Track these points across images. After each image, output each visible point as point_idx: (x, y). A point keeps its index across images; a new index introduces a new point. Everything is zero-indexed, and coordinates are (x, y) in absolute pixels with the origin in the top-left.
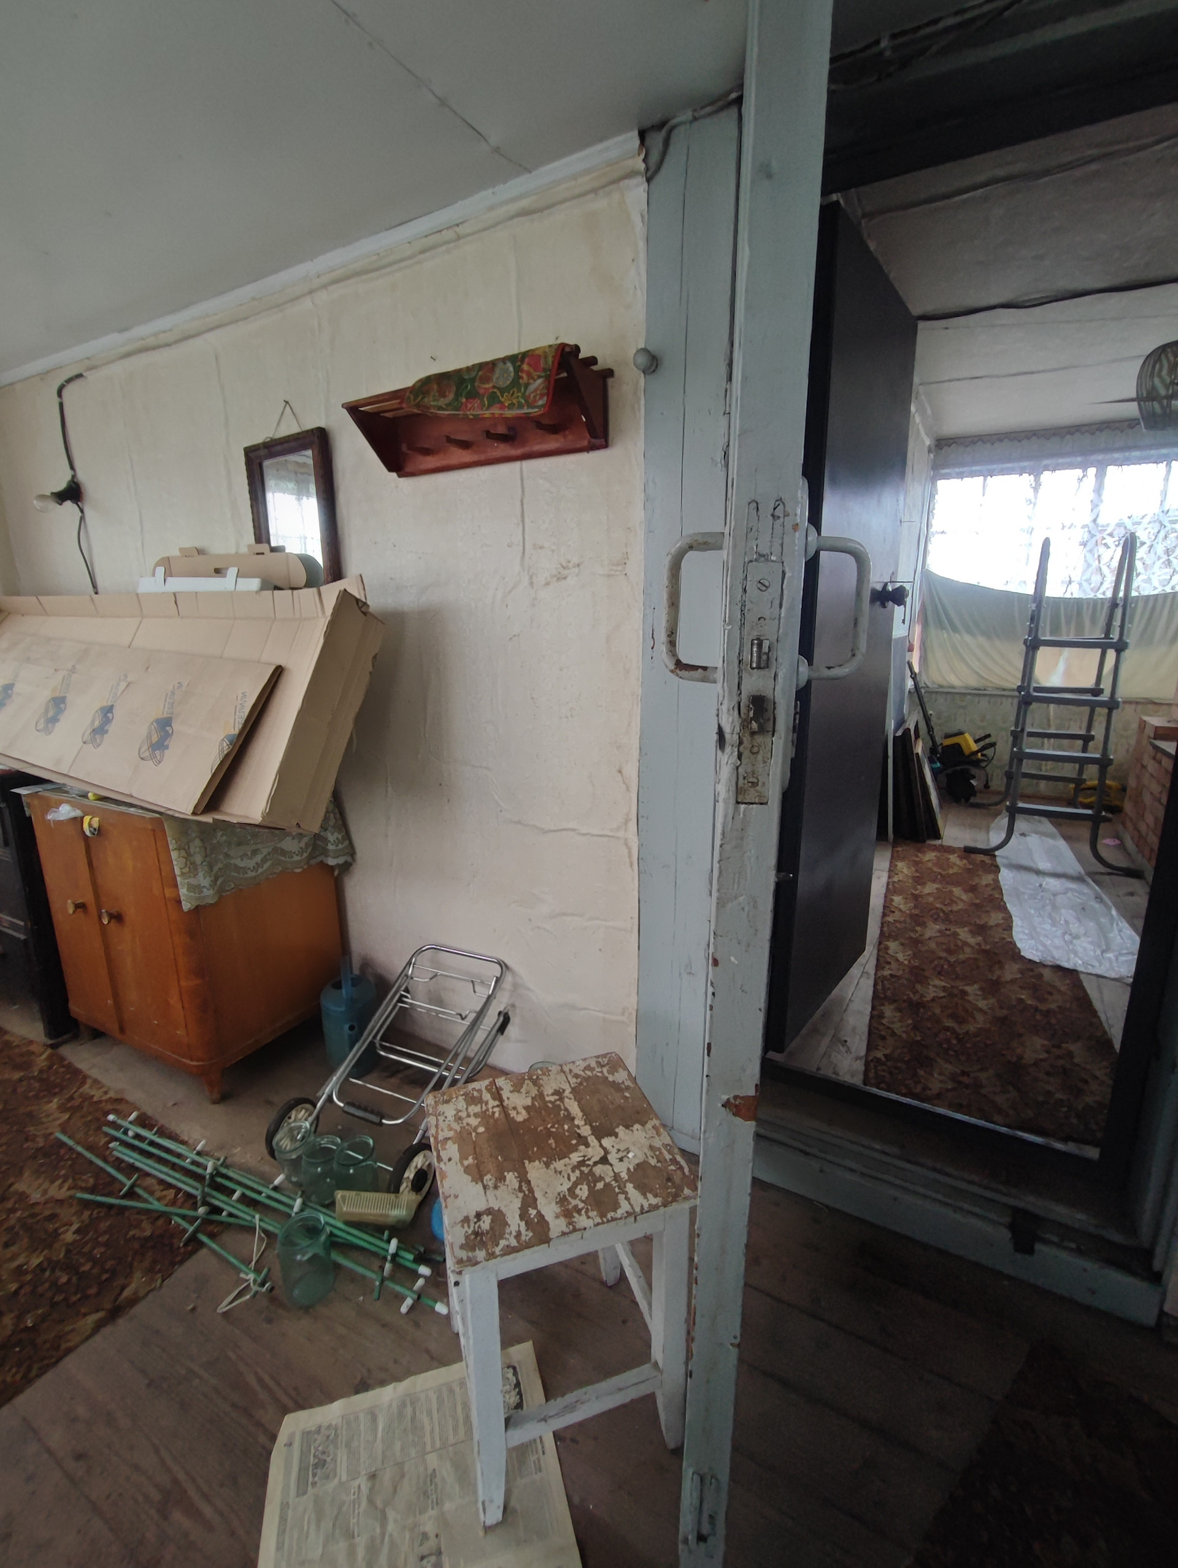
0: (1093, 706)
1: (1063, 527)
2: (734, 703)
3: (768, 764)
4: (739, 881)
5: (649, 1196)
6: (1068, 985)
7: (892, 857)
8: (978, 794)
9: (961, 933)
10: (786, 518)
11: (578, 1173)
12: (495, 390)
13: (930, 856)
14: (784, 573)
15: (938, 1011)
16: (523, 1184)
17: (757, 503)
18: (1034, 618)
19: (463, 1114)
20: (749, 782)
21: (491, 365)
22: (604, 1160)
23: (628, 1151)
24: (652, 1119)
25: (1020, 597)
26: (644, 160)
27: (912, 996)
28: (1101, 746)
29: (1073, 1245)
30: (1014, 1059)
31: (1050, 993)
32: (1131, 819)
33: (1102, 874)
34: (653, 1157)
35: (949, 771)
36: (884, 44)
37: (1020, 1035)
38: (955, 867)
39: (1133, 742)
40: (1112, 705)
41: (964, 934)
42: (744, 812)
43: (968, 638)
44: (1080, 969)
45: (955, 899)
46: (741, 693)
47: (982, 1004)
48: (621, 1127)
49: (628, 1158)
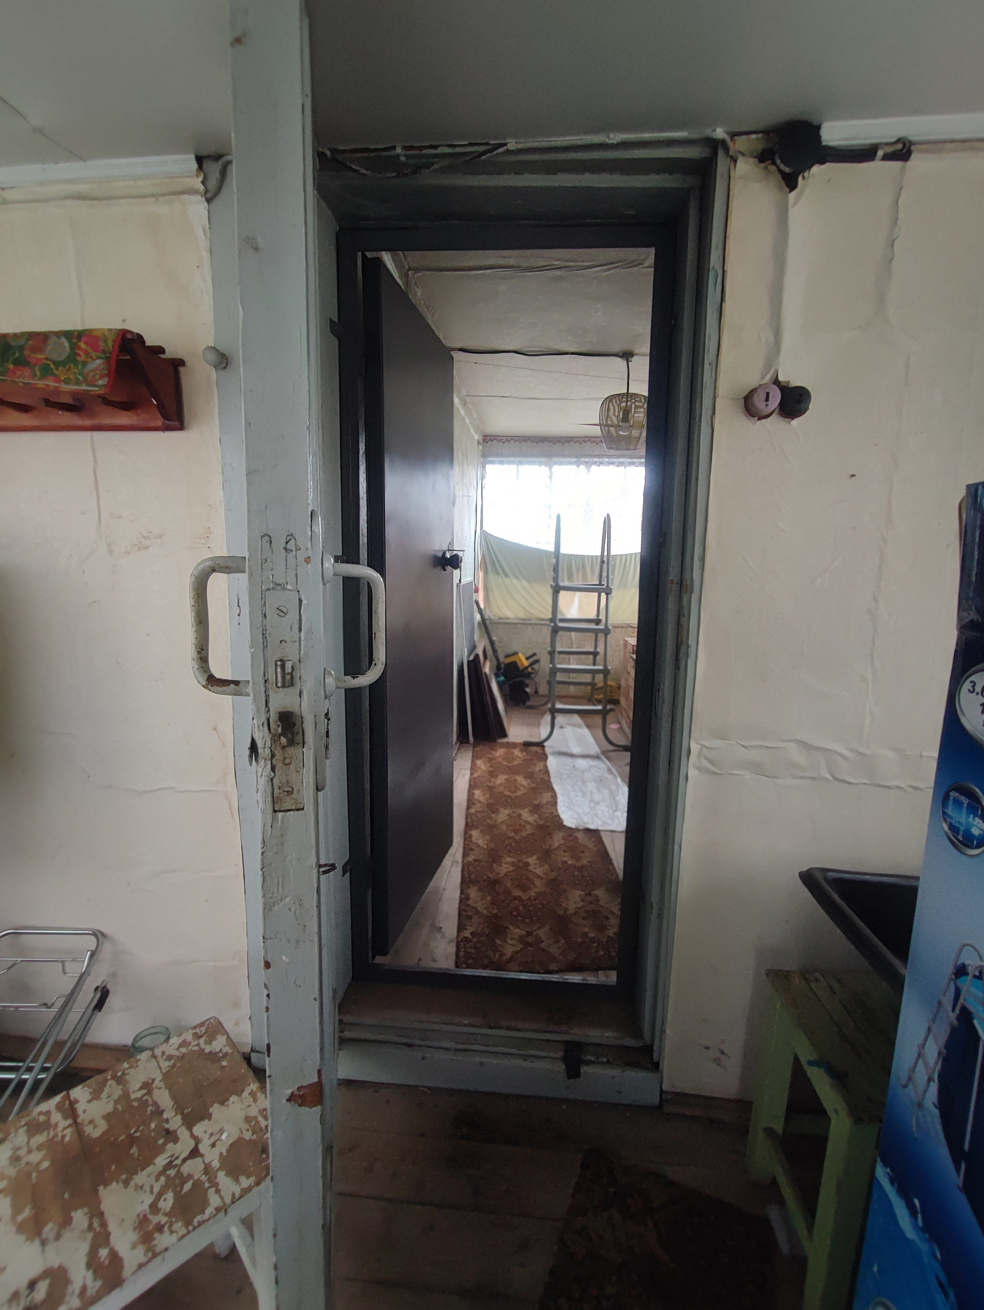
0: (596, 632)
1: (569, 506)
2: (263, 718)
3: (301, 773)
4: (283, 884)
5: (242, 1178)
6: (594, 842)
7: (473, 756)
8: (531, 698)
9: (523, 814)
10: (298, 551)
11: (163, 1179)
12: (49, 362)
13: (500, 752)
14: (300, 601)
15: (509, 884)
16: (94, 1220)
17: (270, 537)
18: (556, 569)
19: (22, 1152)
20: (284, 791)
21: (43, 337)
22: (195, 1153)
23: (221, 1131)
24: (249, 1084)
25: (547, 553)
26: (203, 183)
27: (490, 875)
28: (603, 658)
29: (605, 1060)
30: (562, 913)
31: (583, 852)
32: (625, 709)
33: (610, 751)
34: (248, 1130)
35: (511, 682)
36: (399, 150)
37: (565, 891)
38: (518, 759)
39: (622, 654)
40: (606, 632)
41: (526, 815)
42: (282, 819)
43: (515, 581)
44: (600, 828)
45: (518, 786)
46: (269, 710)
47: (539, 871)
48: (216, 1105)
49: (222, 1140)
